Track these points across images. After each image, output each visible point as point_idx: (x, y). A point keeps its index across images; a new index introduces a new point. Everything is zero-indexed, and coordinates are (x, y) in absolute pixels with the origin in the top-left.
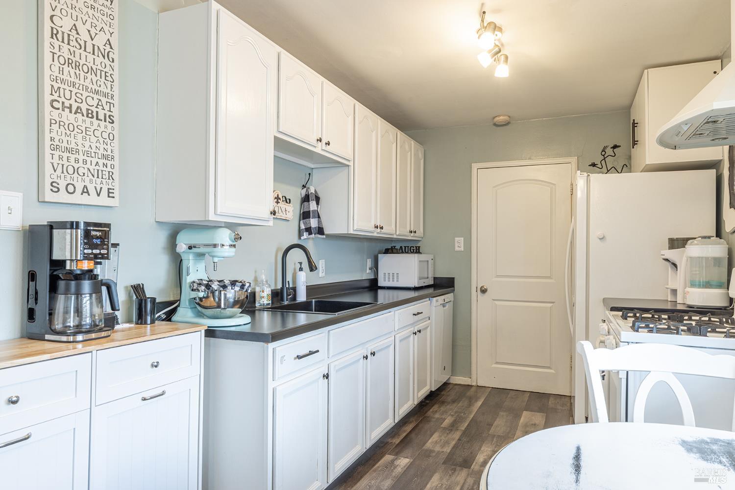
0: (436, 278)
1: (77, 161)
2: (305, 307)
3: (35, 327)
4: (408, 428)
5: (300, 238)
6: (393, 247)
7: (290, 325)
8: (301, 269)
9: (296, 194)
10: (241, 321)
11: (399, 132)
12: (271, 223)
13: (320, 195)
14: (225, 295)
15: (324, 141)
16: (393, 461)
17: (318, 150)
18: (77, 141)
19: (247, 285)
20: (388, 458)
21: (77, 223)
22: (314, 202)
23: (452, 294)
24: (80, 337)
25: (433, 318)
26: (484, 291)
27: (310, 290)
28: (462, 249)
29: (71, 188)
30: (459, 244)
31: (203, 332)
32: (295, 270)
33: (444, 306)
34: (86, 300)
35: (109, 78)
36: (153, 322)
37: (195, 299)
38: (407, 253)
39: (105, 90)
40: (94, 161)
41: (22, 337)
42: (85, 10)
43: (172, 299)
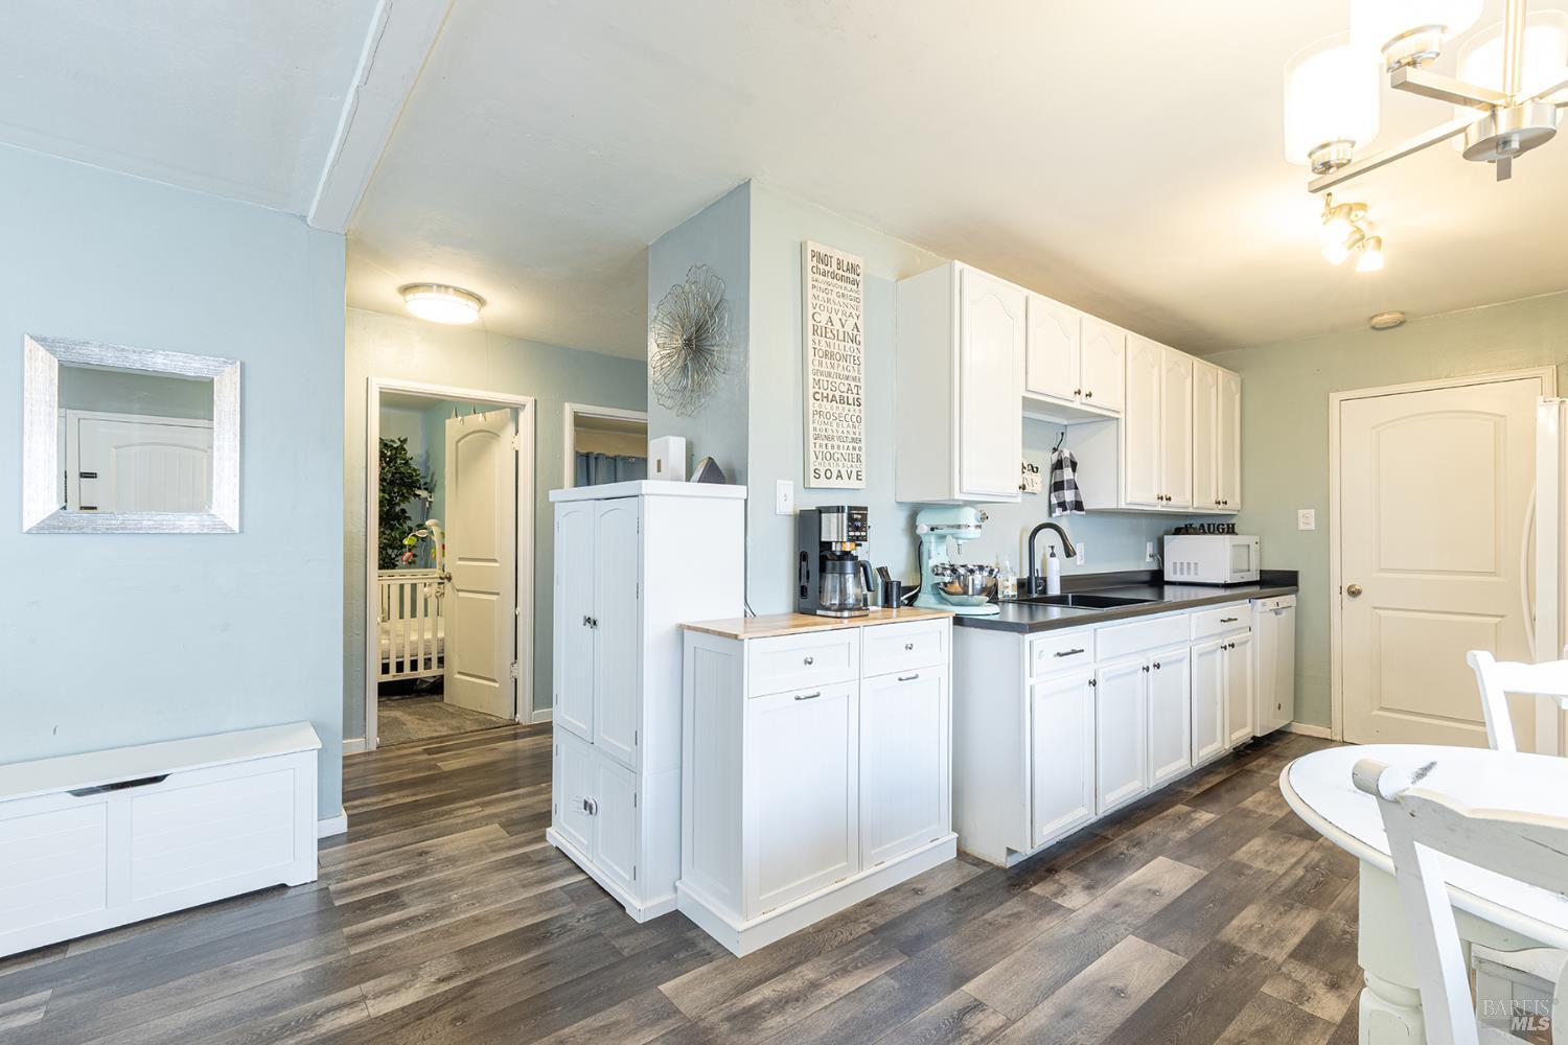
0: (1265, 571)
1: (833, 447)
2: (1060, 601)
3: (805, 603)
4: (1215, 780)
5: (1050, 515)
6: (1189, 525)
7: (1040, 618)
8: (1053, 555)
9: (1046, 460)
10: (988, 611)
11: (1196, 360)
12: (1019, 500)
13: (1077, 460)
14: (973, 580)
15: (1083, 393)
16: (1188, 814)
17: (1076, 405)
18: (833, 429)
19: (996, 570)
20: (1181, 808)
21: (843, 507)
22: (1070, 469)
23: (1294, 596)
24: (846, 614)
25: (1257, 628)
26: (1354, 593)
27: (1065, 581)
28: (1312, 527)
29: (828, 475)
30: (1307, 519)
31: (951, 618)
32: (1044, 555)
33: (1277, 612)
34: (850, 578)
35: (857, 362)
36: (898, 607)
37: (939, 584)
38: (1213, 533)
39: (854, 375)
40: (846, 445)
41: (794, 612)
42: (837, 300)
43: (911, 584)
